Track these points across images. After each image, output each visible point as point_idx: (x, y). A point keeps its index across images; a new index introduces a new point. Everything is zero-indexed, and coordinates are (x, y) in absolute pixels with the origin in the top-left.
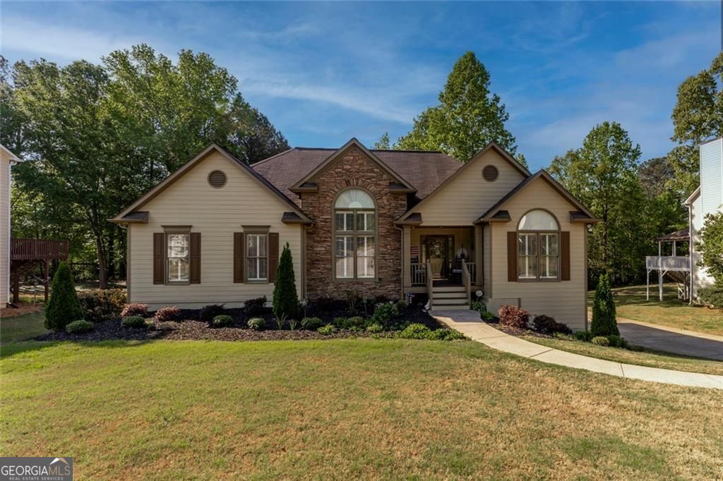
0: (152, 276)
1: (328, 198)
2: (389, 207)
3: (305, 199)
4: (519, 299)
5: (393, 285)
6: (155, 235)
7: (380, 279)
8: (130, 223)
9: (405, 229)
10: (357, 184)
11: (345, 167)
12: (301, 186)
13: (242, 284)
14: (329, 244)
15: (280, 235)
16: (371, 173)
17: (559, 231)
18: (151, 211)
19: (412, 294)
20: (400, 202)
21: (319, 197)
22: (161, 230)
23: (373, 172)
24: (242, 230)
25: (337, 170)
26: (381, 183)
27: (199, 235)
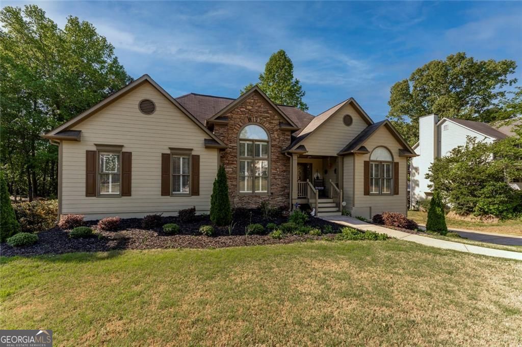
0: (84, 189)
1: (234, 130)
2: (278, 140)
3: (217, 130)
4: (370, 207)
5: (280, 198)
6: (88, 152)
7: (272, 193)
8: (61, 140)
9: (293, 157)
10: (257, 121)
11: (248, 107)
12: (216, 119)
13: (168, 197)
14: (235, 166)
15: (201, 157)
16: (267, 113)
17: (392, 162)
18: (83, 131)
19: (299, 204)
20: (286, 137)
21: (228, 129)
22: (94, 149)
23: (268, 113)
24: (168, 152)
25: (242, 109)
26: (274, 121)
27: (130, 154)
